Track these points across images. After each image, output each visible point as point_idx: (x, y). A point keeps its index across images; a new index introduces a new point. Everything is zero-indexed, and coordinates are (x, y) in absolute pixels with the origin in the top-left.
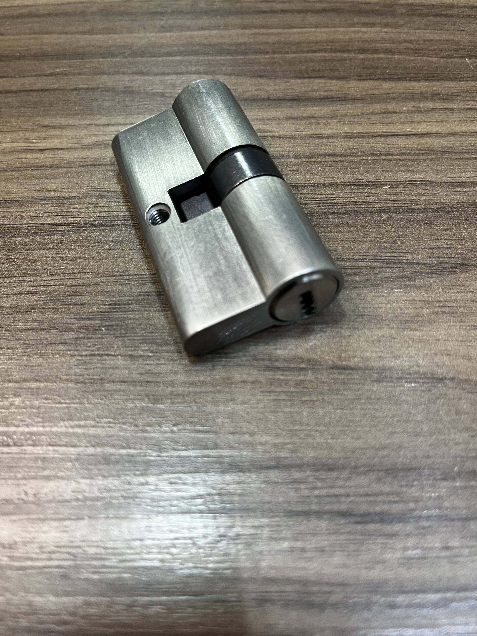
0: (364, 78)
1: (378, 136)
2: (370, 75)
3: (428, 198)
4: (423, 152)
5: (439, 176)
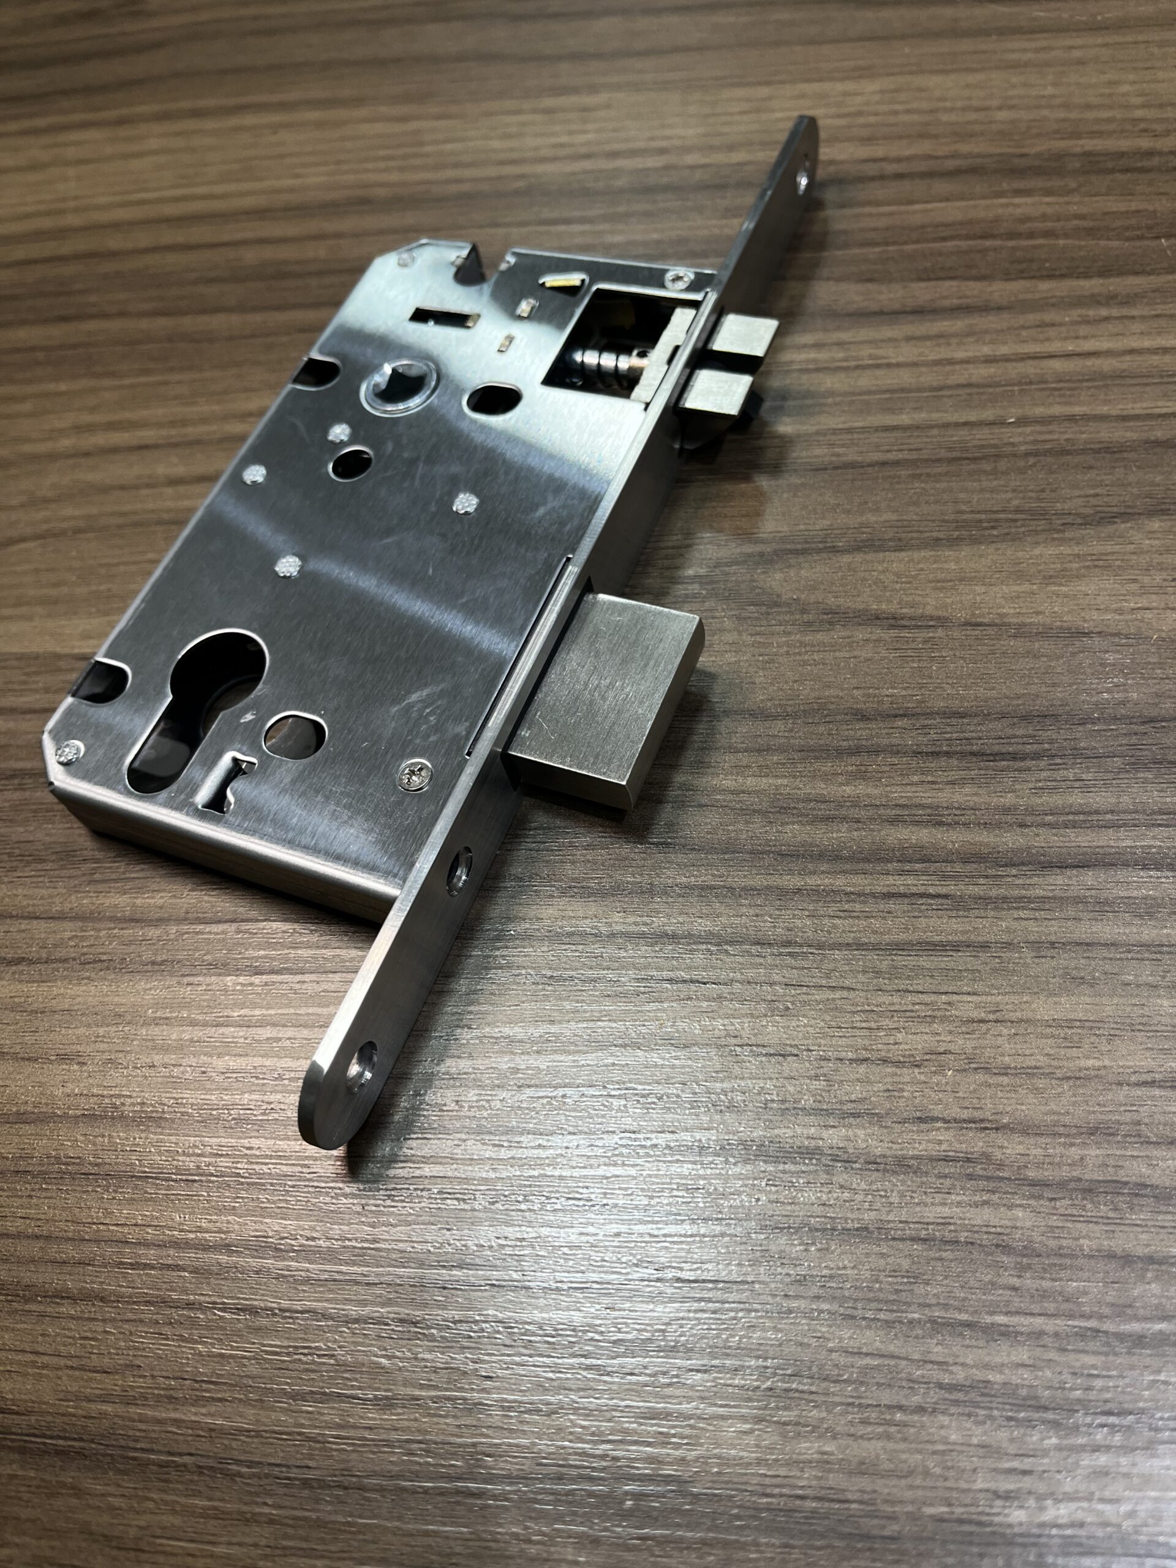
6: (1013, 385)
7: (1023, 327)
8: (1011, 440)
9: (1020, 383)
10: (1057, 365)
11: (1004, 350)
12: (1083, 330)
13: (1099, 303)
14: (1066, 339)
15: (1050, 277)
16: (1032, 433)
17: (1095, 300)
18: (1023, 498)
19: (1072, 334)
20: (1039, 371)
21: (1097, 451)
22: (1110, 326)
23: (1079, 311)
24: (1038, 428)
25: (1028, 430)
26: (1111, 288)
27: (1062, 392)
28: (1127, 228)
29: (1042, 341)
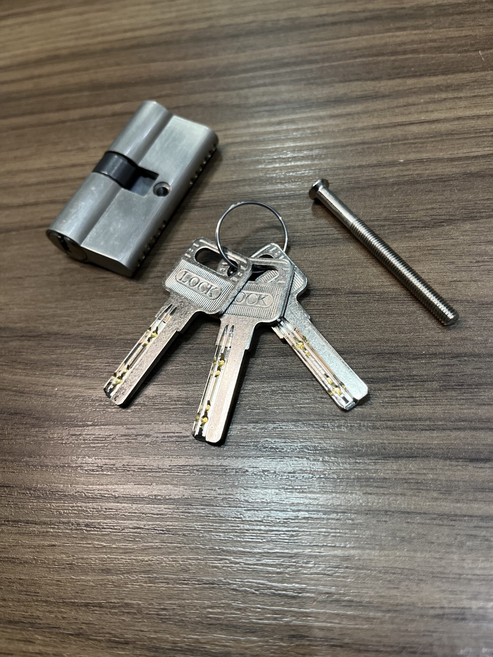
0: (393, 77)
1: (399, 125)
2: (398, 74)
3: (430, 172)
4: (432, 135)
5: (441, 154)
6: (388, 142)
7: (397, 107)
8: (385, 176)
9: (392, 141)
10: (415, 129)
11: (385, 121)
12: (431, 107)
13: (441, 90)
14: (421, 112)
15: (414, 76)
16: (397, 171)
17: (439, 89)
18: (390, 212)
19: (425, 110)
20: (404, 133)
21: (434, 181)
22: (447, 104)
23: (429, 96)
24: (401, 168)
25: (395, 169)
26: (448, 81)
27: (416, 145)
28: (459, 46)
29: (406, 115)
